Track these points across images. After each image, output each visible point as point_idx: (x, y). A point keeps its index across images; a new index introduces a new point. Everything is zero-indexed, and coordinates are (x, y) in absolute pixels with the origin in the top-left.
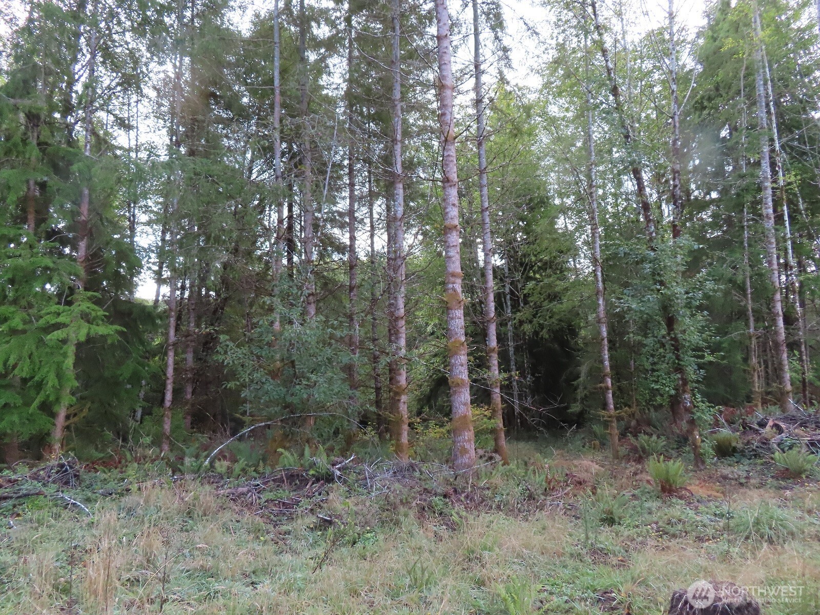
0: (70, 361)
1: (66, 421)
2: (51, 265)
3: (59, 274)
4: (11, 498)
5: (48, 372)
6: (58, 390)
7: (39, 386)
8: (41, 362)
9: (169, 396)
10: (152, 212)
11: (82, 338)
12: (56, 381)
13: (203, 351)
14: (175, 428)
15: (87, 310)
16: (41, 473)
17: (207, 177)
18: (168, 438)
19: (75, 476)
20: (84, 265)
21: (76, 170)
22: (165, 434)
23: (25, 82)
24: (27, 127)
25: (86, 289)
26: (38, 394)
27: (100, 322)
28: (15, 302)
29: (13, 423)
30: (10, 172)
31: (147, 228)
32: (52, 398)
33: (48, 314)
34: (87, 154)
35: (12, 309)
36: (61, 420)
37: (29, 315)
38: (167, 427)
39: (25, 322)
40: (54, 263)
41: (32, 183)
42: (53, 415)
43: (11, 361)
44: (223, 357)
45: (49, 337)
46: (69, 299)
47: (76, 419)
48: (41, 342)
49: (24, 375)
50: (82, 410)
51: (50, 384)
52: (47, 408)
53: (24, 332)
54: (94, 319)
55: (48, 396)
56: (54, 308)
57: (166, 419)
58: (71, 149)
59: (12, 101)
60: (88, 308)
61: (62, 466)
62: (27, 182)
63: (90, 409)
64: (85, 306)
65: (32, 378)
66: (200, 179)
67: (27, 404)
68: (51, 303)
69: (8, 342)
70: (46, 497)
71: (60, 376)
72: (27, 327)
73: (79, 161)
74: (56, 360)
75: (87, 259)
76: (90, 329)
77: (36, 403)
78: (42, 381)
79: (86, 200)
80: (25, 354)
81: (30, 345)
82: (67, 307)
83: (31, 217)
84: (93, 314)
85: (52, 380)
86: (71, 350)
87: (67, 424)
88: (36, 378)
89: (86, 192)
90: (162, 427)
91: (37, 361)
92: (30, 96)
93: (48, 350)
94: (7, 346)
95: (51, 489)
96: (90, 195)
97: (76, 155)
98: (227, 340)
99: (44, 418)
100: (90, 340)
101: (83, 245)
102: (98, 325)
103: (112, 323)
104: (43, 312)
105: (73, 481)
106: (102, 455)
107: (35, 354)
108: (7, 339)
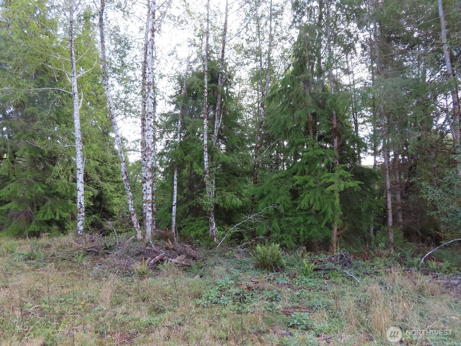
0: (337, 201)
1: (338, 232)
2: (323, 153)
3: (327, 157)
4: (322, 270)
5: (328, 207)
6: (333, 216)
7: (325, 214)
8: (324, 202)
9: (390, 220)
10: (365, 116)
11: (342, 189)
12: (332, 211)
13: (405, 193)
14: (396, 239)
15: (343, 174)
16: (333, 258)
17: (401, 88)
18: (392, 244)
19: (349, 262)
20: (337, 151)
21: (329, 103)
22: (390, 242)
23: (301, 66)
24: (305, 88)
25: (340, 163)
26: (324, 218)
27: (350, 180)
28: (309, 174)
29: (315, 233)
30: (301, 111)
31: (364, 126)
32: (331, 221)
33: (325, 178)
34: (333, 93)
35: (308, 177)
36: (335, 232)
37: (316, 179)
38: (391, 238)
39: (315, 183)
40: (324, 152)
41: (309, 114)
42: (331, 229)
43: (311, 202)
44: (426, 196)
45: (327, 189)
46: (333, 169)
47: (342, 231)
48: (322, 192)
49: (317, 209)
50: (344, 227)
51: (330, 213)
52: (329, 225)
53: (315, 188)
54: (347, 179)
55: (329, 220)
56: (327, 175)
57: (390, 233)
58: (325, 93)
59: (297, 77)
60: (343, 173)
61: (342, 256)
62: (307, 114)
63: (348, 227)
64: (342, 172)
65: (321, 210)
66: (397, 90)
67: (320, 223)
68: (325, 173)
69: (308, 193)
70: (337, 271)
71: (333, 209)
72: (316, 185)
73: (329, 98)
74: (331, 201)
75: (338, 148)
76: (345, 184)
77: (324, 223)
78: (326, 211)
79: (335, 117)
80: (317, 199)
81: (318, 194)
82: (332, 174)
83: (311, 131)
84: (346, 176)
85: (330, 212)
86: (337, 195)
87: (338, 234)
88: (323, 211)
89: (334, 113)
90: (388, 237)
91: (322, 202)
92: (304, 72)
93: (326, 196)
94: (309, 195)
95: (339, 267)
96: (336, 114)
97: (328, 95)
98: (427, 185)
99: (328, 230)
100: (345, 190)
101: (336, 140)
102: (348, 181)
103: (355, 180)
104: (322, 177)
105: (348, 264)
106: (357, 251)
107: (321, 198)
108: (308, 191)
